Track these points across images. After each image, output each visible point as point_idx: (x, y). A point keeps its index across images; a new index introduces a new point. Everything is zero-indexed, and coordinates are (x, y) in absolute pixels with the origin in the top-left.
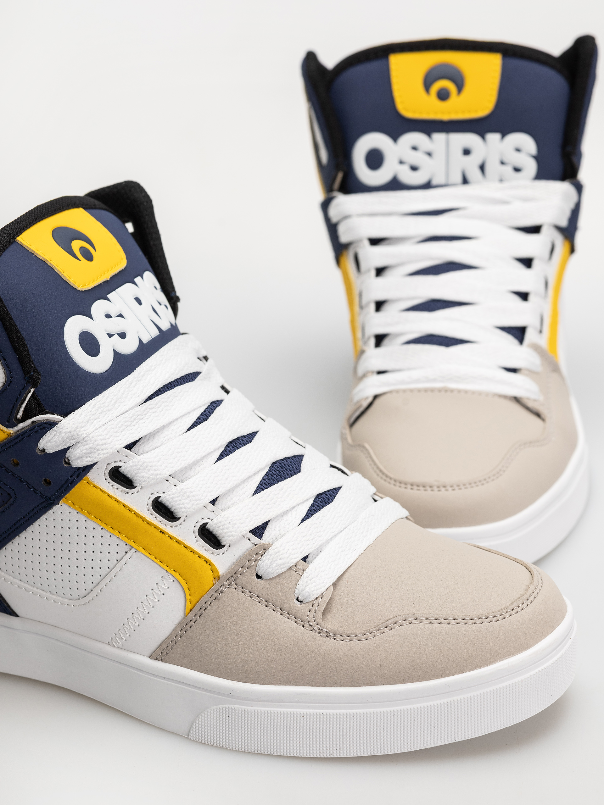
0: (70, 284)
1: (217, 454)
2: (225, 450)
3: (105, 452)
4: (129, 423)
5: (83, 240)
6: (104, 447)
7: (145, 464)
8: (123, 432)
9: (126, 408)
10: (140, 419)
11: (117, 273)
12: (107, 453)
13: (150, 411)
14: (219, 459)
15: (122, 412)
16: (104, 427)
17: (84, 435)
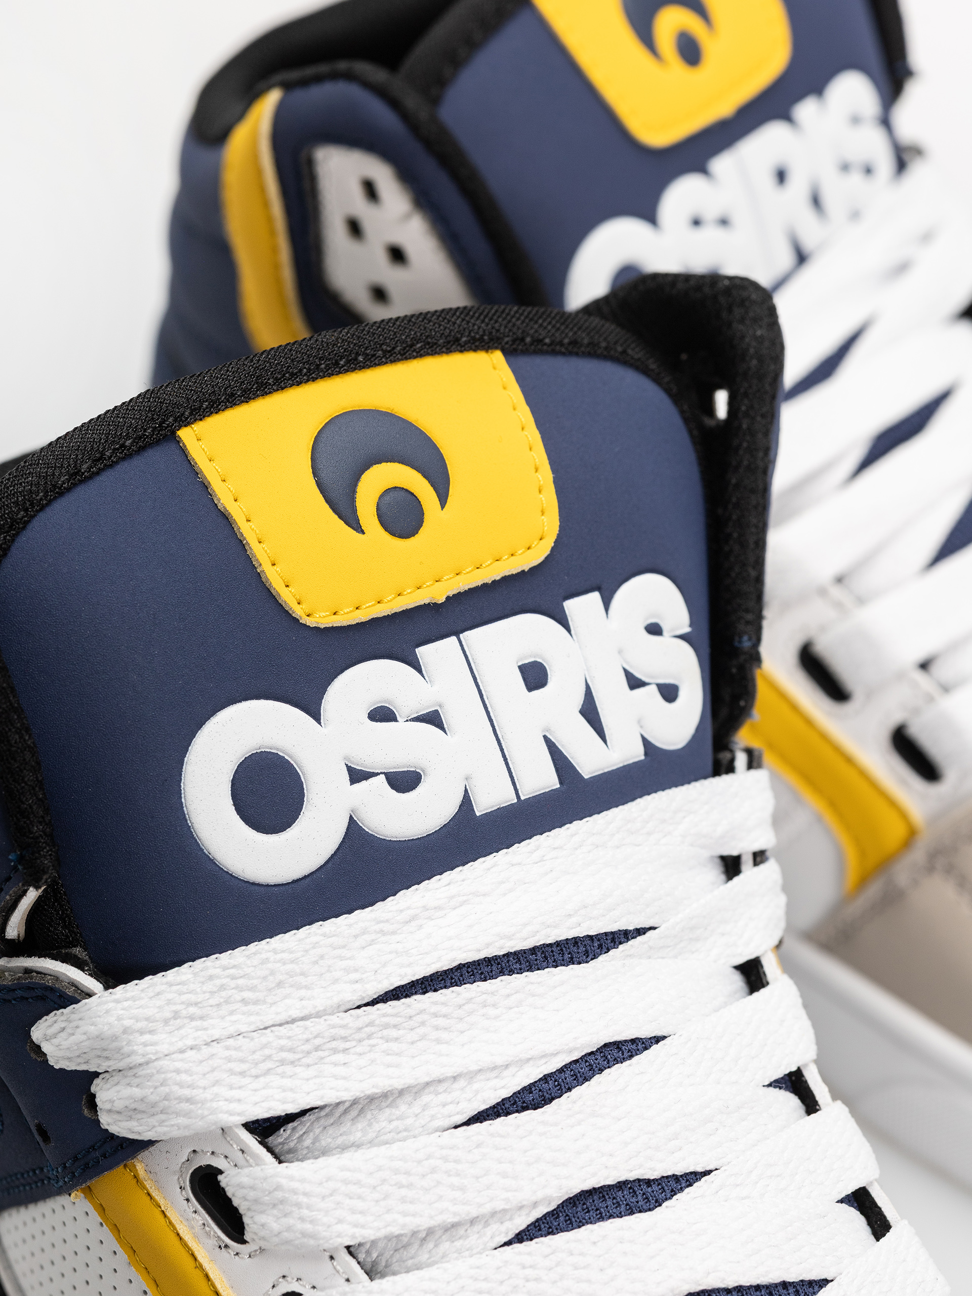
0: (280, 601)
1: (522, 1222)
2: (554, 1214)
3: (181, 1120)
4: (290, 1056)
5: (413, 467)
6: (185, 1106)
7: (279, 1195)
8: (262, 1079)
9: (308, 1007)
10: (335, 1051)
11: (498, 578)
12: (187, 1127)
13: (379, 1035)
14: (520, 1237)
15: (283, 1017)
16: (206, 1051)
17: (140, 1060)
